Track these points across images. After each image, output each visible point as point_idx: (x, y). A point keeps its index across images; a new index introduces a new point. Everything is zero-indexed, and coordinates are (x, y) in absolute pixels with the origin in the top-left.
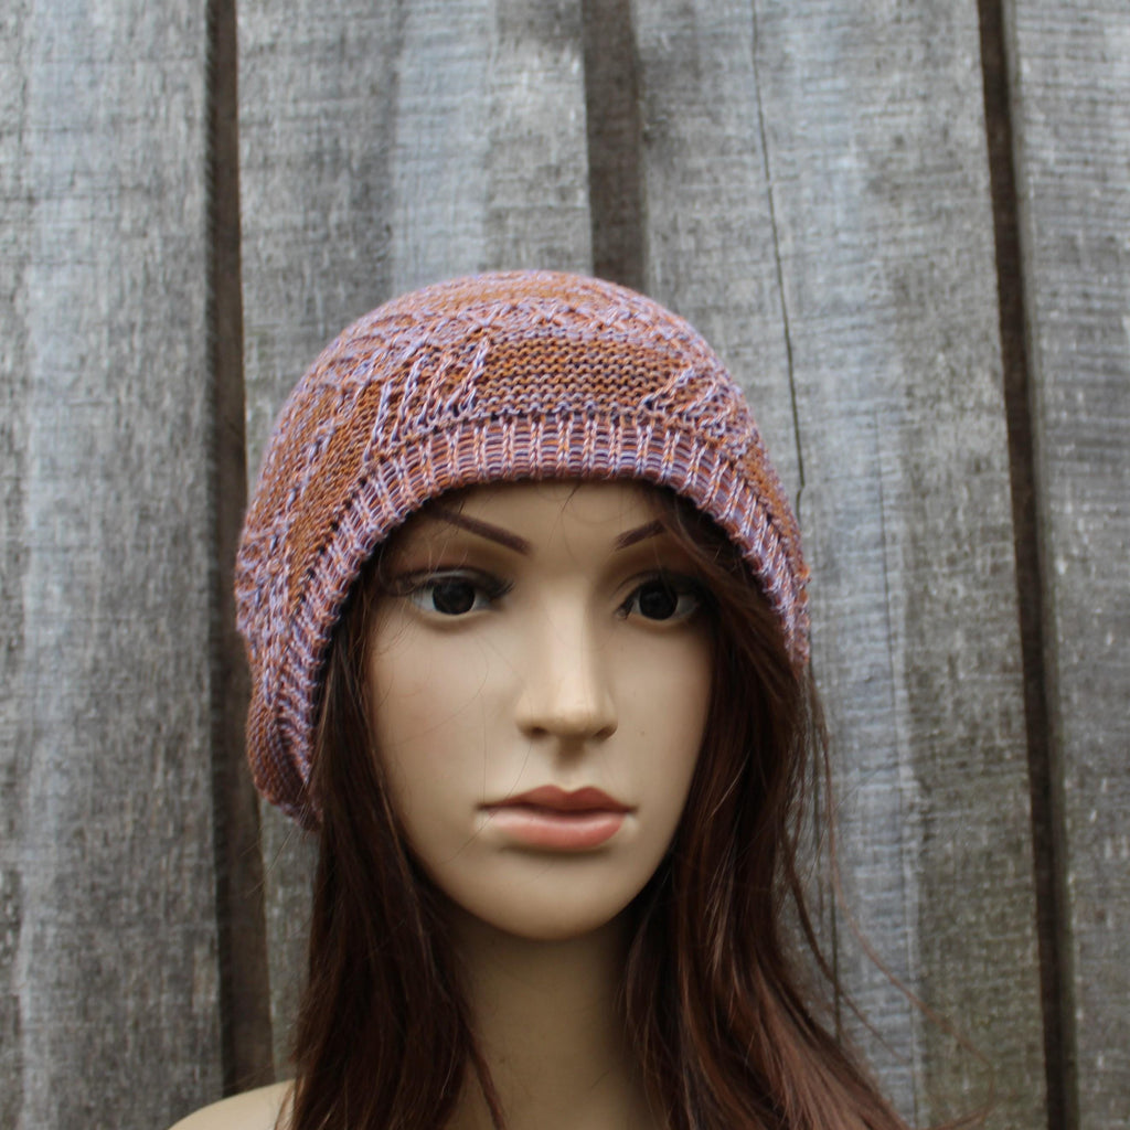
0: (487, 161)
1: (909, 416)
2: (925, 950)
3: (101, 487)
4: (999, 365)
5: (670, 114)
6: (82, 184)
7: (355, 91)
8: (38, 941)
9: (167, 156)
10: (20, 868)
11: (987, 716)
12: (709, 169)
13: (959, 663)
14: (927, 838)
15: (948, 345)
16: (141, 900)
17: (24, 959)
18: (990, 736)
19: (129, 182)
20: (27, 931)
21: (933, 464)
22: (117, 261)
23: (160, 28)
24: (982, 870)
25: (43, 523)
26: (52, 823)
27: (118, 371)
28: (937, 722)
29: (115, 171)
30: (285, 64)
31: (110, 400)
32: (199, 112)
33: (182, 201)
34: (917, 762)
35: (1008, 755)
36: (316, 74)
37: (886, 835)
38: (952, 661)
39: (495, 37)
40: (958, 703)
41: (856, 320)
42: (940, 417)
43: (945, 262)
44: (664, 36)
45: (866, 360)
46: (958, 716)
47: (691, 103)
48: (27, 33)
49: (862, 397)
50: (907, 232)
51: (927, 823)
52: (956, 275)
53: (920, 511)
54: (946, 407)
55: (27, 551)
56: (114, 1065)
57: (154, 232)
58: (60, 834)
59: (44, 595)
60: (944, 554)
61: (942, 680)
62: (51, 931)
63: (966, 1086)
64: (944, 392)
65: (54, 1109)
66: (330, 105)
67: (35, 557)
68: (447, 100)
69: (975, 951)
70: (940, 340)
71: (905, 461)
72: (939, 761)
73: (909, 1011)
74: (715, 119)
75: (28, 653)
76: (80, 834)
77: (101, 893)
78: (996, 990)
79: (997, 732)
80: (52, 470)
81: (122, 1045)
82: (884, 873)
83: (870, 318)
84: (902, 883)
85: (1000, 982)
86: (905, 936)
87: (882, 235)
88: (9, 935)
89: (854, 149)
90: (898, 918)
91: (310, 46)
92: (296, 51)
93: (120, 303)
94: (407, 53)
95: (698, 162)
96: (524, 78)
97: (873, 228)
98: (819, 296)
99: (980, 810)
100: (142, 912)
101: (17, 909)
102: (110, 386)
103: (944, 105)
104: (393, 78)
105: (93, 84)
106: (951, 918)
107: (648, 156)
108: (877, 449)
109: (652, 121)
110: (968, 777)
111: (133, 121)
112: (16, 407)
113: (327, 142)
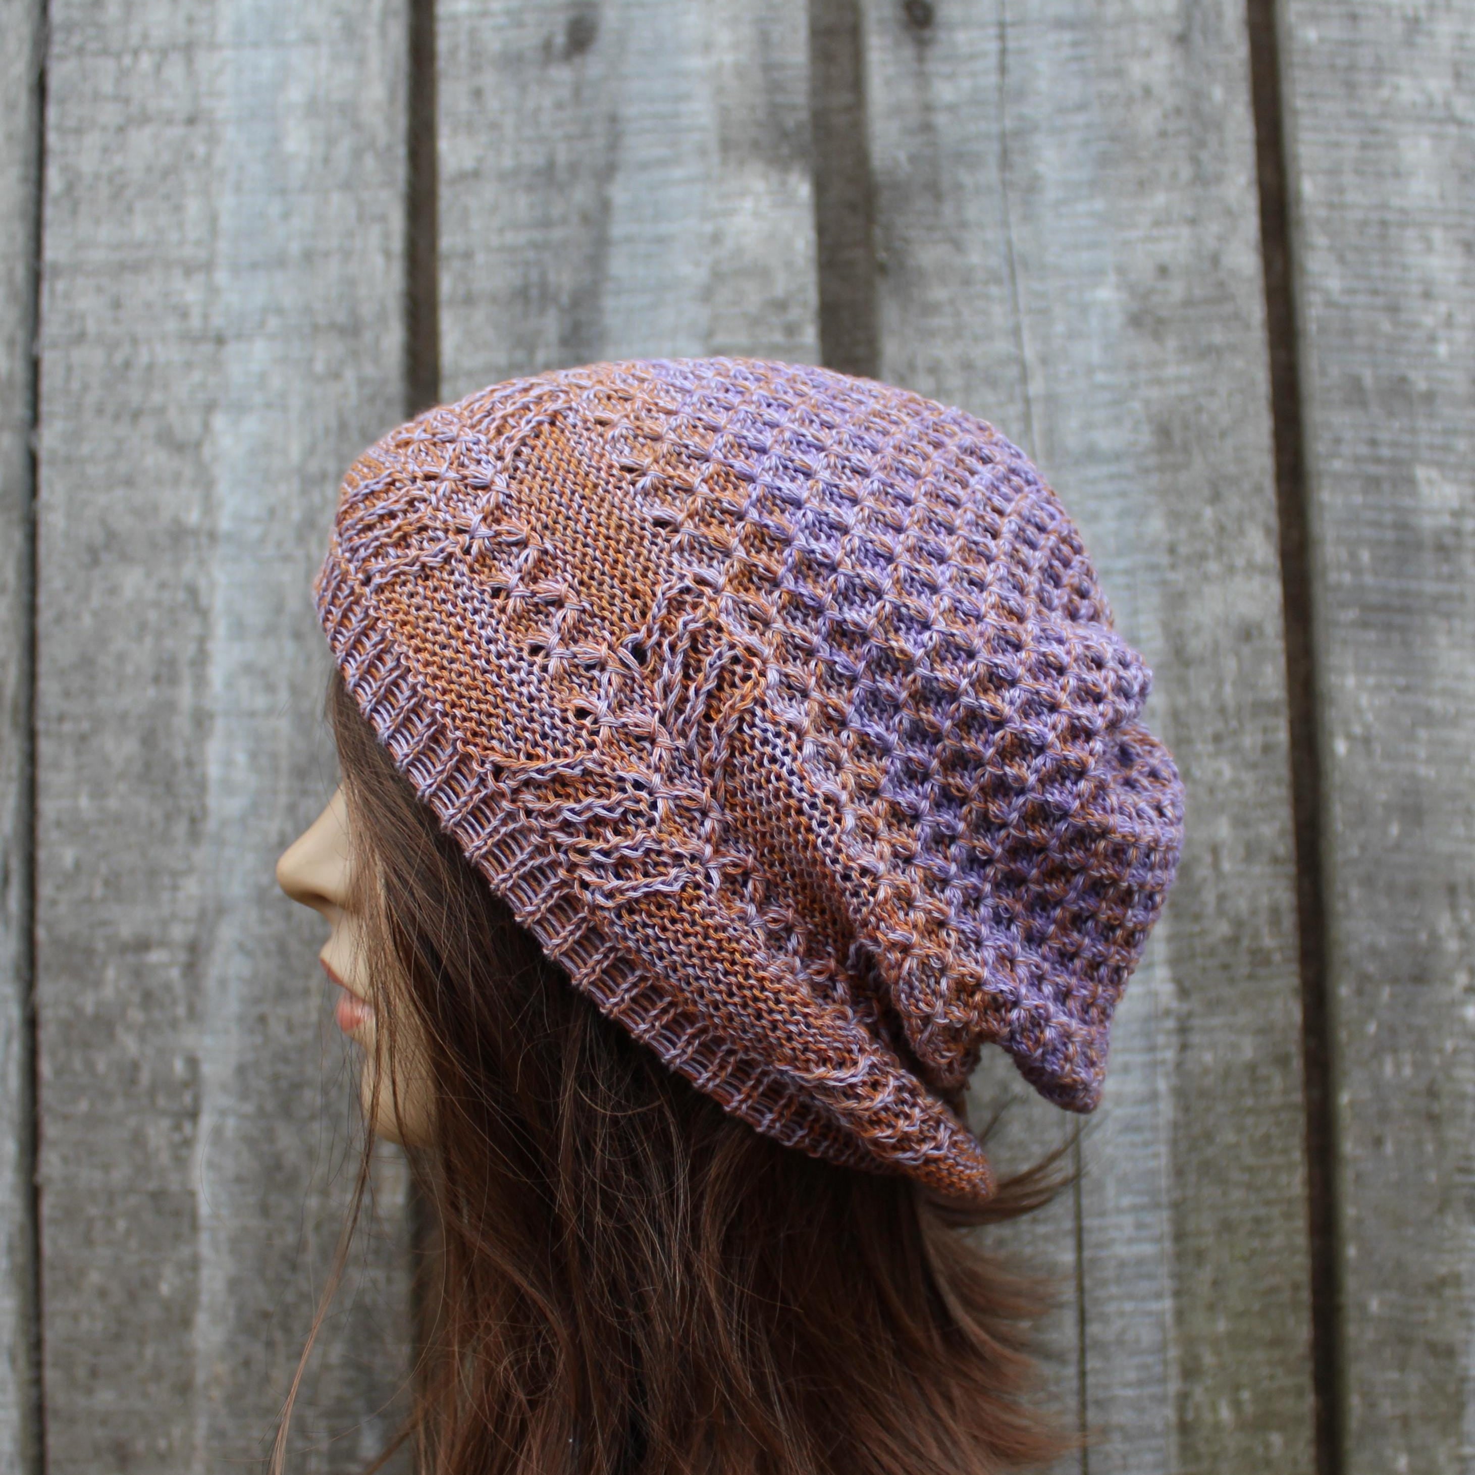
0: (706, 295)
1: (1171, 576)
2: (1179, 1172)
3: (290, 647)
4: (1273, 521)
5: (906, 241)
6: (273, 323)
7: (564, 221)
8: (217, 1132)
9: (362, 291)
10: (200, 1054)
11: (1254, 912)
12: (952, 302)
13: (1225, 853)
14: (1184, 1047)
15: (1216, 498)
16: (325, 1092)
17: (202, 1152)
18: (1256, 935)
19: (322, 320)
20: (206, 1121)
21: (1198, 629)
22: (310, 405)
23: (357, 155)
24: (1246, 1084)
25: (229, 685)
26: (232, 1006)
27: (309, 524)
28: (1197, 917)
29: (307, 310)
30: (489, 191)
31: (299, 553)
32: (397, 244)
33: (377, 339)
34: (1175, 962)
35: (1277, 957)
36: (523, 201)
37: (1138, 1043)
38: (1215, 850)
39: (715, 158)
40: (1222, 898)
41: (1113, 469)
42: (1206, 578)
43: (1214, 404)
44: (902, 156)
45: (1123, 514)
46: (1221, 912)
47: (931, 228)
48: (219, 161)
49: (1119, 553)
50: (1171, 371)
51: (1183, 1030)
52: (1225, 419)
53: (1183, 683)
54: (1213, 567)
55: (211, 716)
56: (294, 1267)
57: (349, 374)
58: (241, 1019)
59: (228, 763)
60: (1209, 731)
61: (1203, 871)
62: (231, 1123)
63: (1222, 1326)
64: (1211, 549)
65: (231, 1313)
66: (537, 235)
67: (219, 725)
68: (664, 228)
69: (1236, 1175)
70: (1206, 492)
71: (1165, 626)
72: (1200, 961)
73: (1159, 1240)
74: (958, 245)
75: (211, 825)
76: (262, 1019)
77: (284, 1084)
78: (1257, 1221)
79: (1265, 930)
80: (239, 630)
81: (301, 1246)
82: (1134, 1085)
83: (1128, 467)
84: (1153, 1097)
85: (1262, 1211)
86: (1156, 1156)
87: (1143, 375)
88: (187, 1128)
89: (1112, 278)
90: (1148, 1135)
91: (516, 172)
92: (503, 177)
93: (310, 451)
94: (620, 177)
95: (939, 293)
96: (748, 204)
97: (1132, 366)
98: (1073, 442)
99: (1244, 1017)
100: (326, 1107)
101: (197, 1099)
102: (301, 539)
103: (1215, 227)
104: (605, 206)
105: (286, 216)
106: (1209, 1136)
107: (883, 287)
108: (1135, 612)
109: (888, 249)
110: (1232, 981)
111: (326, 255)
112: (202, 563)
113: (534, 275)
